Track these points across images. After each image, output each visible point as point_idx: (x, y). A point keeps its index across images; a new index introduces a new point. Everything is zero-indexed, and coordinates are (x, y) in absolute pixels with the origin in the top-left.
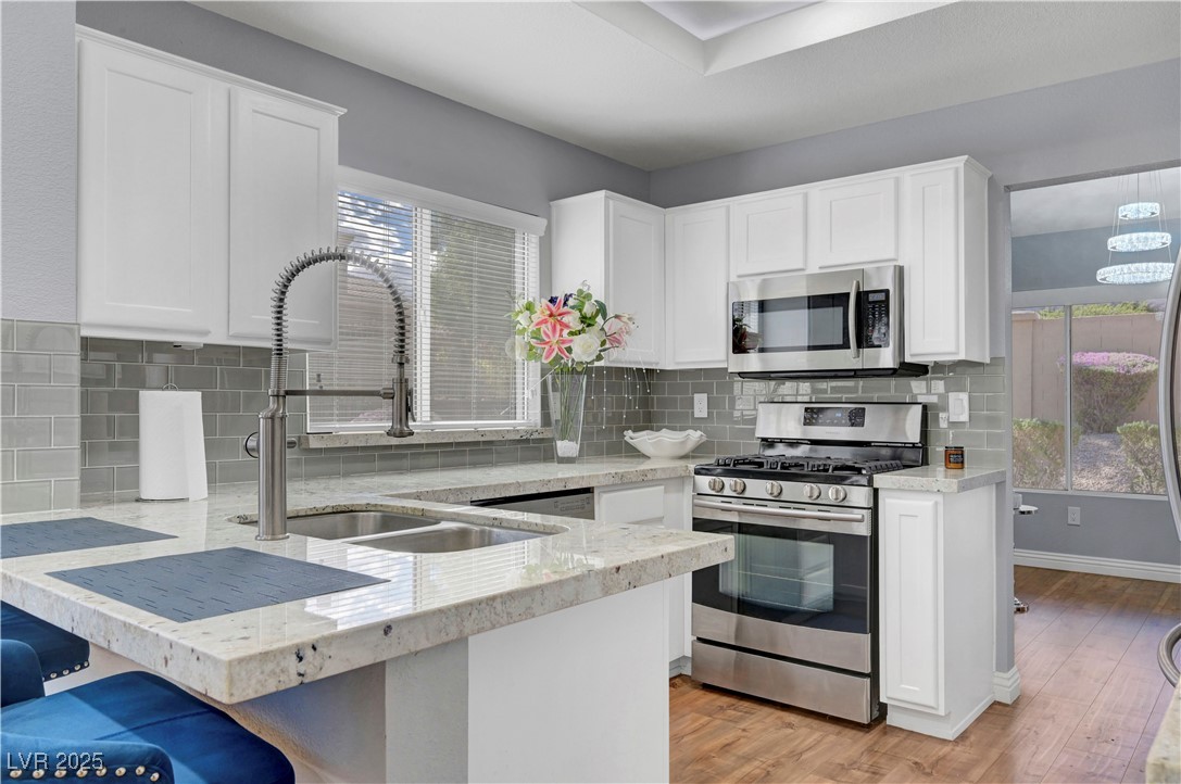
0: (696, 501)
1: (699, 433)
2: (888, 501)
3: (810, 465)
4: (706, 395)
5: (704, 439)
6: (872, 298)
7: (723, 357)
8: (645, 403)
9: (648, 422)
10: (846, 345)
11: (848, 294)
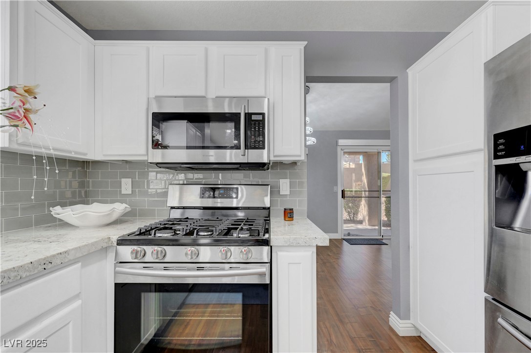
0: (117, 269)
1: (124, 205)
2: (280, 253)
3: (218, 230)
4: (131, 179)
5: (129, 209)
6: (254, 117)
7: (143, 152)
8: (82, 185)
9: (84, 197)
10: (237, 147)
11: (240, 113)
